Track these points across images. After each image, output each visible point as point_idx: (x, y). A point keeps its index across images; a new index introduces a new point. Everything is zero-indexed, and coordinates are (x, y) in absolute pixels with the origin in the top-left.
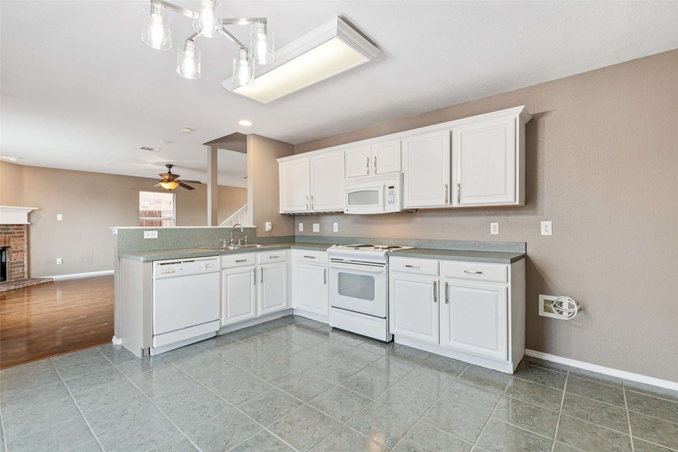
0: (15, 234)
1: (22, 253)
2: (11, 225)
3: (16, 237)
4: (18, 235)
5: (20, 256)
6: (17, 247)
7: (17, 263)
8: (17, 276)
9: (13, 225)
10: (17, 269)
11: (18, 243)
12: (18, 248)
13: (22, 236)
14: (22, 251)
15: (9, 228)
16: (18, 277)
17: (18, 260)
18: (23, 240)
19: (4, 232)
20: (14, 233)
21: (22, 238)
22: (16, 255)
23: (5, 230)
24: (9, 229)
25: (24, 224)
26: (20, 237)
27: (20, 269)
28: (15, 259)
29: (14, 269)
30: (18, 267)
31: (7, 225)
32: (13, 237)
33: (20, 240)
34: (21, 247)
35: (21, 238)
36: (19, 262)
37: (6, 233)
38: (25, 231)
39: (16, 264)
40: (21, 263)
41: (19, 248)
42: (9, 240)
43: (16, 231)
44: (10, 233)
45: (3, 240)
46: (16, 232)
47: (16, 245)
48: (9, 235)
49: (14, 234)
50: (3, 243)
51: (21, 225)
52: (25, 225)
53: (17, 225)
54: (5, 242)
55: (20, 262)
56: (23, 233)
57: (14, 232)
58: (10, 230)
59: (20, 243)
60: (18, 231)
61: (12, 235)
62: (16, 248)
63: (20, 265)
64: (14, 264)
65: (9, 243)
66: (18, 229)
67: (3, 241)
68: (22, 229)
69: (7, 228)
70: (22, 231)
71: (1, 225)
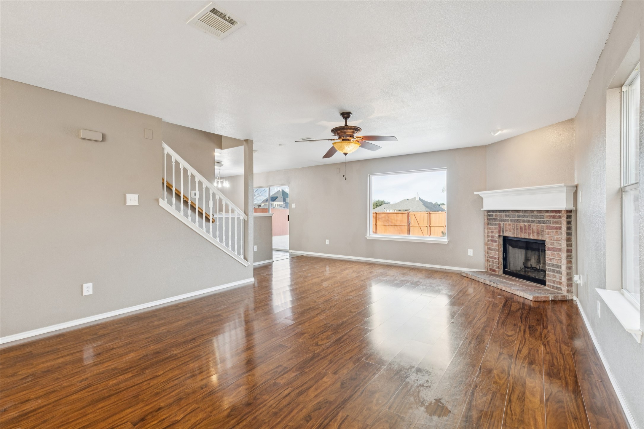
0: (551, 224)
1: (560, 253)
2: (545, 212)
3: (552, 228)
4: (555, 225)
5: (556, 256)
6: (553, 243)
7: (553, 265)
8: (553, 285)
9: (547, 211)
10: (553, 275)
11: (555, 237)
12: (555, 244)
13: (560, 228)
15: (542, 215)
16: (554, 286)
17: (554, 262)
18: (561, 233)
19: (537, 220)
21: (561, 231)
22: (553, 254)
23: (538, 218)
25: (562, 210)
26: (557, 228)
27: (558, 275)
28: (551, 259)
29: (549, 273)
30: (554, 272)
32: (547, 228)
33: (557, 233)
34: (558, 243)
35: (559, 231)
36: (556, 265)
37: (539, 222)
38: (564, 221)
40: (558, 268)
41: (556, 246)
42: (543, 231)
43: (552, 220)
44: (544, 222)
45: (536, 230)
46: (552, 222)
47: (552, 240)
48: (543, 225)
49: (549, 224)
50: (535, 234)
51: (559, 211)
52: (563, 212)
53: (553, 211)
54: (538, 233)
56: (560, 222)
57: (549, 221)
58: (543, 218)
59: (557, 238)
60: (555, 220)
61: (546, 225)
62: (551, 244)
63: (557, 271)
64: (550, 266)
65: (543, 235)
66: (554, 217)
67: (536, 232)
68: (560, 217)
69: (540, 215)
70: (559, 220)
71: (532, 211)
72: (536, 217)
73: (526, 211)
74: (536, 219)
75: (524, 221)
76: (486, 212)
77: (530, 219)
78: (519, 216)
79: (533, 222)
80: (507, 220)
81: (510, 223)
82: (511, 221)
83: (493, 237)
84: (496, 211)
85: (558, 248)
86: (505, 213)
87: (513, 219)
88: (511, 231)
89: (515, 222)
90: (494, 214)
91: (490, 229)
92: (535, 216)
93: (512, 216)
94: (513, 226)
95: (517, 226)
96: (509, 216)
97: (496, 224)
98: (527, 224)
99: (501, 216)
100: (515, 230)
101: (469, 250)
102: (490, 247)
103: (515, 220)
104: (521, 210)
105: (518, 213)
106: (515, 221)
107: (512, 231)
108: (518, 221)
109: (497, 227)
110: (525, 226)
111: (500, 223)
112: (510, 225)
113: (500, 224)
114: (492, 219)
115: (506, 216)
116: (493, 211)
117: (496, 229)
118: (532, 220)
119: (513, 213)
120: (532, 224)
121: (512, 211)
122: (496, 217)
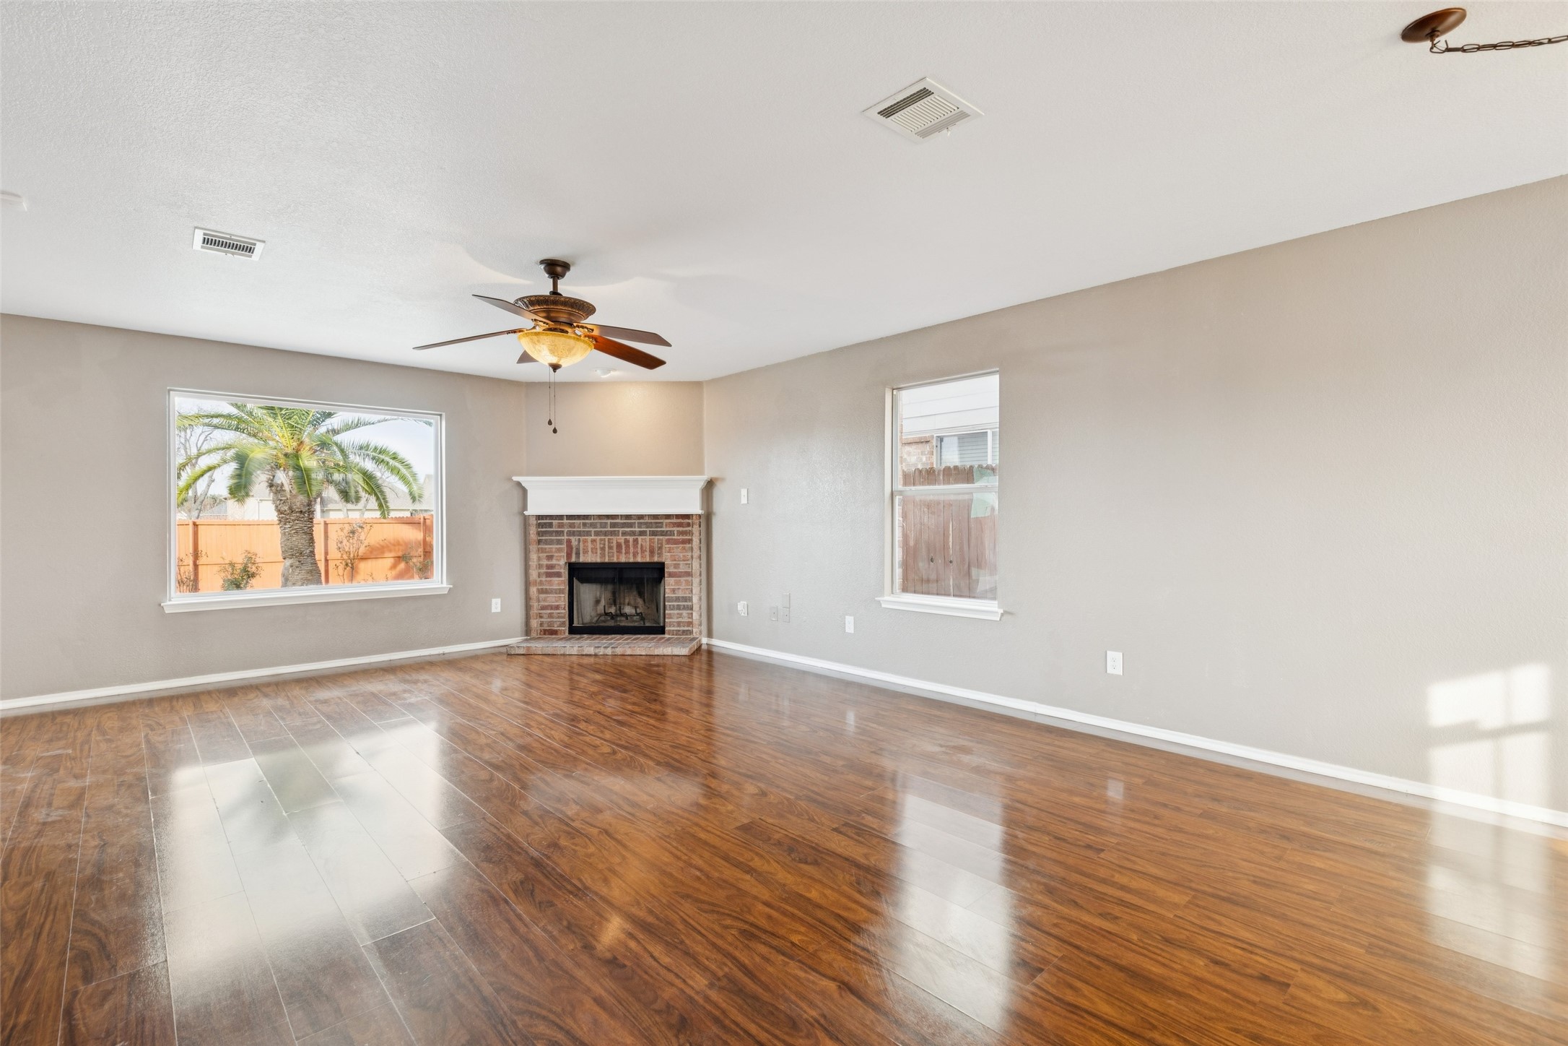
0: (674, 535)
1: (689, 579)
2: (664, 517)
3: (676, 542)
4: (681, 537)
5: (683, 584)
6: (679, 564)
7: (678, 599)
8: (678, 629)
9: (668, 517)
10: (678, 614)
11: (681, 555)
12: (681, 566)
13: (690, 541)
14: (689, 574)
15: (660, 523)
16: (679, 631)
17: (680, 594)
18: (691, 549)
19: (650, 531)
20: (672, 533)
21: (690, 545)
22: (677, 583)
23: (651, 528)
24: (660, 525)
25: (692, 515)
26: (684, 542)
27: (685, 613)
28: (674, 591)
29: (672, 612)
30: (679, 609)
31: (655, 517)
32: (668, 542)
33: (684, 548)
34: (686, 564)
35: (688, 546)
36: (683, 597)
37: (653, 534)
38: (696, 530)
39: (675, 601)
40: (686, 601)
41: (682, 569)
42: (660, 548)
43: (676, 529)
44: (663, 533)
45: (648, 547)
46: (676, 532)
47: (675, 560)
48: (661, 537)
49: (670, 535)
50: (647, 553)
51: (687, 516)
52: (694, 517)
53: (678, 516)
54: (652, 552)
55: (685, 599)
56: (690, 533)
57: (671, 531)
58: (661, 527)
59: (684, 556)
60: (681, 529)
61: (667, 538)
62: (675, 568)
63: (684, 605)
64: (672, 602)
65: (660, 555)
66: (680, 525)
67: (648, 550)
68: (688, 525)
69: (656, 523)
70: (690, 528)
71: (641, 517)
72: (647, 525)
73: (628, 517)
74: (648, 530)
75: (624, 534)
76: (534, 519)
77: (637, 529)
78: (613, 525)
79: (642, 533)
80: (588, 533)
81: (593, 537)
82: (597, 534)
83: (551, 567)
84: (560, 517)
85: (686, 572)
86: (584, 519)
87: (601, 531)
88: (596, 553)
89: (605, 536)
90: (555, 522)
91: (543, 551)
92: (646, 523)
93: (598, 525)
94: (602, 542)
95: (609, 542)
96: (592, 525)
97: (559, 542)
98: (631, 539)
99: (572, 525)
100: (605, 551)
101: (494, 601)
102: (544, 587)
103: (606, 532)
104: (618, 515)
105: (613, 519)
106: (606, 534)
107: (599, 551)
108: (613, 533)
109: (564, 546)
110: (627, 542)
111: (570, 538)
112: (593, 541)
113: (569, 542)
114: (550, 533)
115: (585, 525)
116: (551, 517)
117: (559, 550)
118: (640, 531)
119: (600, 519)
120: (640, 538)
121: (600, 517)
122: (559, 527)
